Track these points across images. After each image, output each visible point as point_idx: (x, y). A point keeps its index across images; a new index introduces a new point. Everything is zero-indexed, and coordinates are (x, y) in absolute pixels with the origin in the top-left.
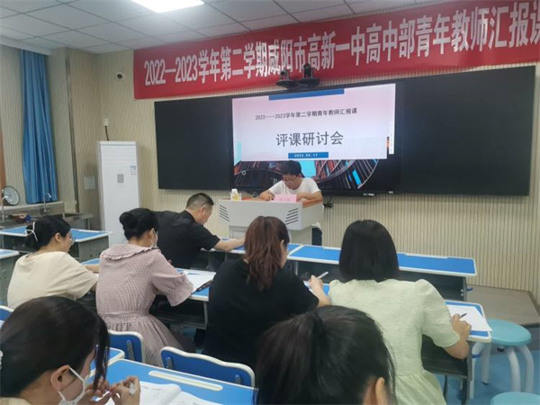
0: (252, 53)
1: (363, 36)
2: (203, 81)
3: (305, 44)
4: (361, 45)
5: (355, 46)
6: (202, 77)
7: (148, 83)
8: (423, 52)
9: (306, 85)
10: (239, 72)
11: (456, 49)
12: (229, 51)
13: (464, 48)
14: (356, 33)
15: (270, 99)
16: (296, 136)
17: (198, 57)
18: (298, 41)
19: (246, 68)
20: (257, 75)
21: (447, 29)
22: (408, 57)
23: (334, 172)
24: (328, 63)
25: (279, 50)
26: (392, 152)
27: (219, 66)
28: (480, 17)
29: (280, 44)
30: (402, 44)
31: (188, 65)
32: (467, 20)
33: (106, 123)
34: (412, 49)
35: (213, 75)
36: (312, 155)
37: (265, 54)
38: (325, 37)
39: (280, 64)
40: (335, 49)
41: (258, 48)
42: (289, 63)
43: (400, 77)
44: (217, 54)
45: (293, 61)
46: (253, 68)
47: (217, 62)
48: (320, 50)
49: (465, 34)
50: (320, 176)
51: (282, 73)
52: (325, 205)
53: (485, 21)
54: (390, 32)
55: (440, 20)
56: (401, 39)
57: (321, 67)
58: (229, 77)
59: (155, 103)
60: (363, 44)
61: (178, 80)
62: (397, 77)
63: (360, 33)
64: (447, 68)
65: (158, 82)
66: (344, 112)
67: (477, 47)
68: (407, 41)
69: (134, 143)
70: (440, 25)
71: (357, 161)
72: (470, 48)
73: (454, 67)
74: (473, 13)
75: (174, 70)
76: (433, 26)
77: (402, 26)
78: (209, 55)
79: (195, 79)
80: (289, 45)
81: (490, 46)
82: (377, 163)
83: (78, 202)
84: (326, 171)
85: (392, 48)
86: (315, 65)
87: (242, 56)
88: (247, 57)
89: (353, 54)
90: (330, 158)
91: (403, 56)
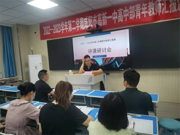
0: (78, 21)
1: (116, 13)
2: (63, 32)
3: (96, 17)
4: (116, 16)
5: (114, 16)
6: (62, 31)
7: (45, 34)
8: (138, 17)
9: (97, 31)
10: (74, 28)
11: (150, 15)
12: (71, 21)
13: (153, 15)
14: (114, 12)
15: (85, 37)
16: (95, 50)
17: (61, 24)
18: (94, 16)
19: (77, 27)
20: (80, 29)
21: (146, 8)
22: (133, 19)
23: (109, 62)
24: (105, 23)
25: (88, 20)
26: (129, 54)
27: (68, 27)
28: (158, 3)
29: (88, 18)
30: (130, 15)
31: (57, 27)
32: (153, 4)
33: (32, 49)
34: (134, 16)
35: (66, 30)
36: (101, 56)
37: (83, 22)
38: (103, 14)
39: (88, 24)
40: (107, 18)
41: (80, 20)
43: (131, 26)
44: (67, 23)
45: (93, 23)
46: (79, 27)
47: (67, 25)
48: (102, 19)
49: (153, 9)
50: (104, 64)
51: (89, 28)
52: (106, 74)
53: (160, 4)
54: (126, 11)
55: (144, 5)
56: (130, 13)
57: (102, 25)
58: (71, 30)
59: (47, 41)
60: (117, 16)
61: (54, 32)
62: (129, 27)
63: (115, 12)
64: (147, 22)
65: (48, 34)
66: (111, 40)
67: (158, 14)
68: (132, 13)
69: (40, 55)
70: (144, 7)
71: (117, 57)
72: (155, 14)
73: (150, 22)
74: (155, 2)
75: (53, 29)
76: (141, 7)
77: (130, 8)
78: (64, 23)
79: (60, 32)
80: (91, 18)
81: (163, 13)
82: (124, 58)
83: (23, 76)
84: (106, 62)
85: (127, 16)
86: (100, 24)
87: (75, 23)
88: (77, 23)
89: (113, 19)
90: (107, 57)
91: (131, 19)
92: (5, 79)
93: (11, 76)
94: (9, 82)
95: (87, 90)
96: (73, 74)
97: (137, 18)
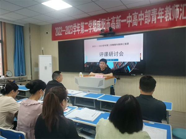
0: (91, 24)
1: (131, 17)
2: (75, 34)
3: (110, 20)
4: (130, 20)
5: (128, 20)
6: (74, 32)
7: (56, 35)
8: (154, 22)
9: (110, 35)
10: (87, 31)
11: (166, 20)
12: (83, 23)
13: (170, 20)
14: (128, 16)
15: (97, 40)
16: (107, 53)
17: (73, 26)
18: (107, 19)
19: (89, 29)
20: (93, 31)
21: (163, 13)
22: (148, 24)
23: (120, 66)
24: (118, 26)
25: (101, 23)
26: (142, 59)
27: (80, 29)
28: (176, 8)
29: (101, 20)
30: (146, 19)
31: (70, 28)
32: (171, 9)
33: (43, 49)
34: (149, 21)
35: (78, 32)
36: (112, 60)
37: (96, 24)
38: (117, 17)
39: (101, 27)
40: (121, 21)
41: (93, 22)
42: (104, 27)
43: (145, 31)
44: (79, 24)
45: (106, 26)
46: (92, 29)
47: (79, 27)
48: (115, 22)
49: (170, 14)
50: (115, 68)
51: (101, 30)
52: (117, 79)
53: (178, 10)
54: (141, 15)
55: (161, 9)
56: (145, 17)
57: (116, 28)
58: (83, 32)
59: (59, 42)
61: (66, 34)
62: (144, 31)
63: (130, 15)
64: (163, 27)
65: (60, 35)
66: (124, 44)
67: (175, 19)
68: (147, 18)
69: (51, 56)
70: (160, 12)
71: (129, 62)
72: (172, 20)
73: (166, 27)
74: (173, 7)
75: (65, 30)
76: (157, 12)
77: (146, 12)
78: (77, 25)
79: (72, 33)
80: (104, 21)
81: (180, 19)
82: (136, 63)
83: (32, 76)
84: (117, 66)
85: (142, 21)
86: (114, 28)
87: (88, 25)
88: (90, 25)
89: (127, 23)
90: (119, 61)
91: (146, 23)
92: (14, 77)
93: (20, 75)
94: (18, 81)
95: (97, 94)
96: (84, 76)
97: (152, 23)
